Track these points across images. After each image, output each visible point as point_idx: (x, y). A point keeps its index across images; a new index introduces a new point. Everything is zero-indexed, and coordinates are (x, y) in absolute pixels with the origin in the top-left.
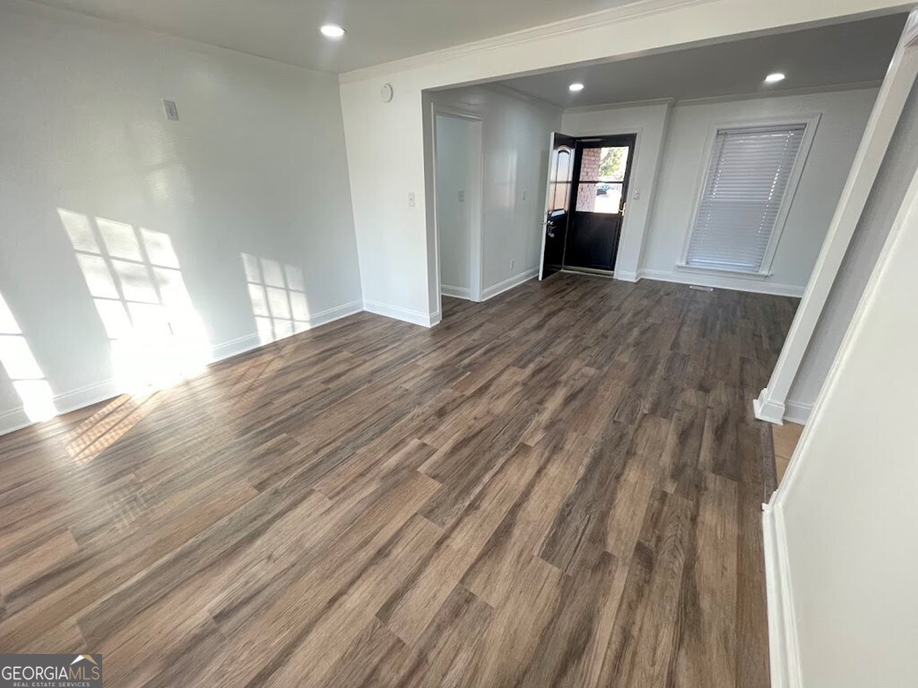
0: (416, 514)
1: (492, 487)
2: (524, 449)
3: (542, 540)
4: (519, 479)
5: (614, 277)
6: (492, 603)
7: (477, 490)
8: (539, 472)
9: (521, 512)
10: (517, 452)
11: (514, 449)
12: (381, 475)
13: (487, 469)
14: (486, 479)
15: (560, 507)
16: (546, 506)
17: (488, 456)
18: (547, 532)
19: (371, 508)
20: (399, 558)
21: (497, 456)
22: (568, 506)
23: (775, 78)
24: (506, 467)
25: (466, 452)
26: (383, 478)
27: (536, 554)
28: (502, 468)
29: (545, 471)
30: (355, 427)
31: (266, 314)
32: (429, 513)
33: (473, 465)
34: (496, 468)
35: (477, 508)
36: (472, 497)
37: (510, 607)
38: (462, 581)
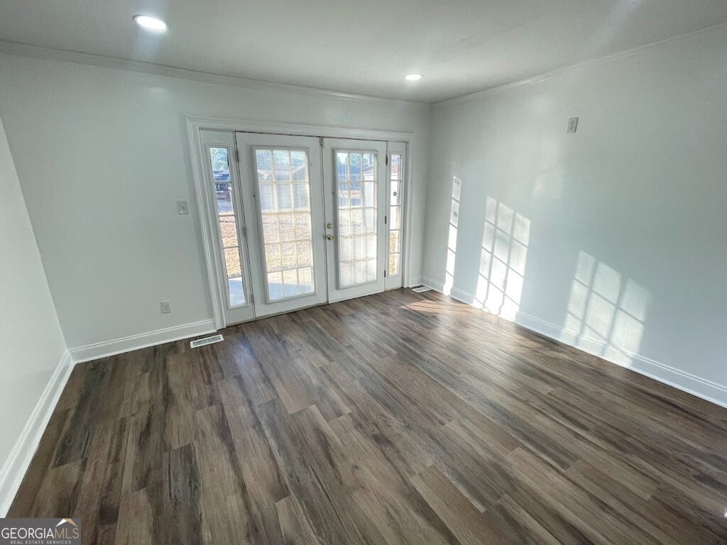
0: (278, 397)
1: (262, 442)
2: (280, 492)
3: (197, 452)
4: (251, 466)
7: (268, 433)
8: (243, 487)
9: (226, 450)
10: (280, 481)
11: (288, 483)
12: (324, 388)
13: (282, 447)
14: (272, 442)
15: (201, 481)
16: (211, 470)
17: (295, 455)
18: (197, 457)
21: (289, 461)
22: (196, 488)
24: (271, 462)
26: (320, 388)
27: (195, 442)
28: (273, 458)
29: (239, 494)
31: (580, 316)
32: (274, 403)
33: (293, 440)
34: (276, 454)
35: (253, 426)
36: (264, 427)
37: (190, 417)
38: (222, 404)
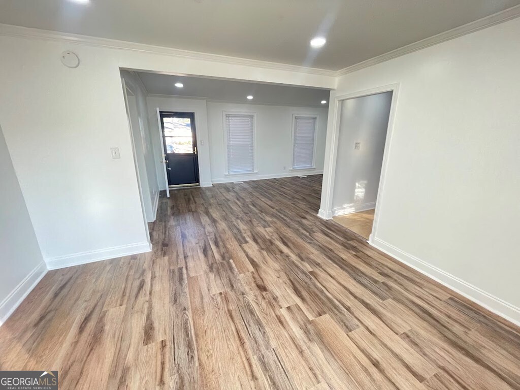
0: (347, 335)
2: (314, 274)
4: (334, 285)
5: (201, 186)
6: (410, 328)
7: (336, 302)
10: (315, 277)
11: (312, 277)
12: (306, 340)
13: (322, 292)
14: (329, 295)
17: (312, 287)
19: (336, 357)
20: (380, 357)
21: (314, 284)
23: (250, 97)
25: (304, 293)
26: (310, 340)
28: (323, 286)
30: (240, 339)
32: (348, 329)
33: (317, 295)
34: (323, 289)
35: (350, 308)
36: (341, 306)
37: (410, 323)
38: (397, 334)
